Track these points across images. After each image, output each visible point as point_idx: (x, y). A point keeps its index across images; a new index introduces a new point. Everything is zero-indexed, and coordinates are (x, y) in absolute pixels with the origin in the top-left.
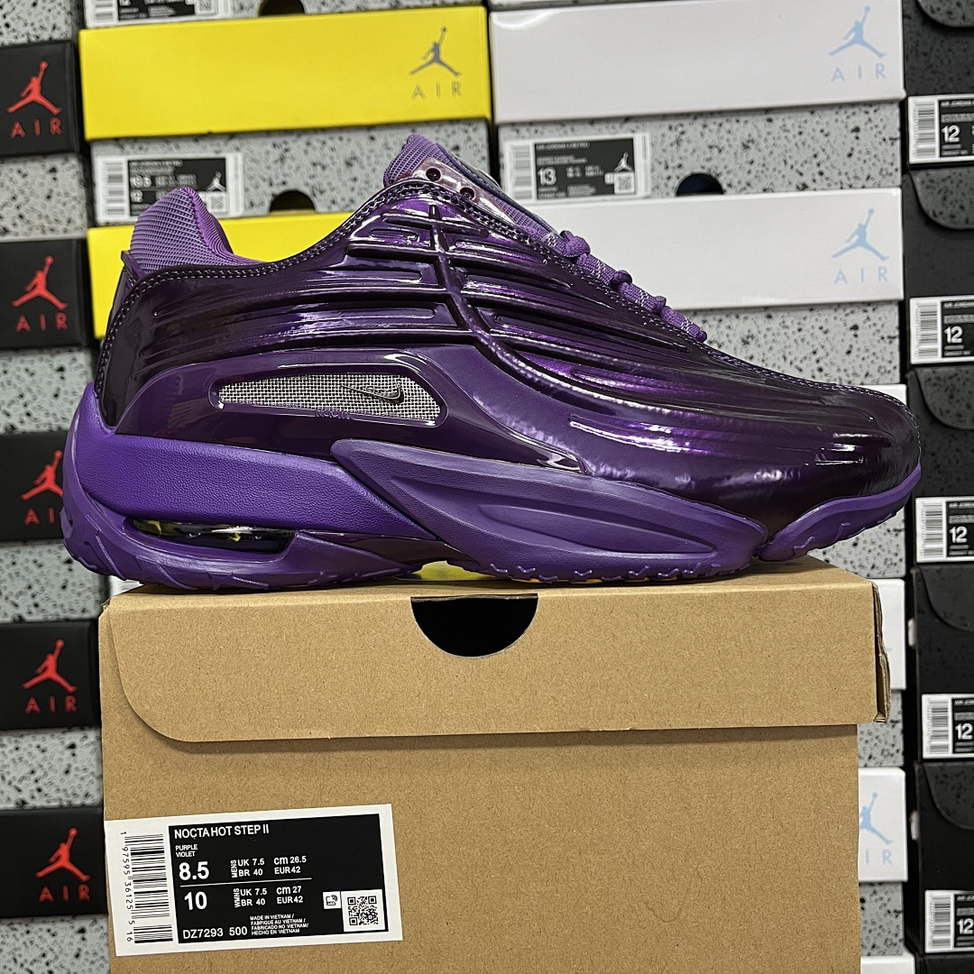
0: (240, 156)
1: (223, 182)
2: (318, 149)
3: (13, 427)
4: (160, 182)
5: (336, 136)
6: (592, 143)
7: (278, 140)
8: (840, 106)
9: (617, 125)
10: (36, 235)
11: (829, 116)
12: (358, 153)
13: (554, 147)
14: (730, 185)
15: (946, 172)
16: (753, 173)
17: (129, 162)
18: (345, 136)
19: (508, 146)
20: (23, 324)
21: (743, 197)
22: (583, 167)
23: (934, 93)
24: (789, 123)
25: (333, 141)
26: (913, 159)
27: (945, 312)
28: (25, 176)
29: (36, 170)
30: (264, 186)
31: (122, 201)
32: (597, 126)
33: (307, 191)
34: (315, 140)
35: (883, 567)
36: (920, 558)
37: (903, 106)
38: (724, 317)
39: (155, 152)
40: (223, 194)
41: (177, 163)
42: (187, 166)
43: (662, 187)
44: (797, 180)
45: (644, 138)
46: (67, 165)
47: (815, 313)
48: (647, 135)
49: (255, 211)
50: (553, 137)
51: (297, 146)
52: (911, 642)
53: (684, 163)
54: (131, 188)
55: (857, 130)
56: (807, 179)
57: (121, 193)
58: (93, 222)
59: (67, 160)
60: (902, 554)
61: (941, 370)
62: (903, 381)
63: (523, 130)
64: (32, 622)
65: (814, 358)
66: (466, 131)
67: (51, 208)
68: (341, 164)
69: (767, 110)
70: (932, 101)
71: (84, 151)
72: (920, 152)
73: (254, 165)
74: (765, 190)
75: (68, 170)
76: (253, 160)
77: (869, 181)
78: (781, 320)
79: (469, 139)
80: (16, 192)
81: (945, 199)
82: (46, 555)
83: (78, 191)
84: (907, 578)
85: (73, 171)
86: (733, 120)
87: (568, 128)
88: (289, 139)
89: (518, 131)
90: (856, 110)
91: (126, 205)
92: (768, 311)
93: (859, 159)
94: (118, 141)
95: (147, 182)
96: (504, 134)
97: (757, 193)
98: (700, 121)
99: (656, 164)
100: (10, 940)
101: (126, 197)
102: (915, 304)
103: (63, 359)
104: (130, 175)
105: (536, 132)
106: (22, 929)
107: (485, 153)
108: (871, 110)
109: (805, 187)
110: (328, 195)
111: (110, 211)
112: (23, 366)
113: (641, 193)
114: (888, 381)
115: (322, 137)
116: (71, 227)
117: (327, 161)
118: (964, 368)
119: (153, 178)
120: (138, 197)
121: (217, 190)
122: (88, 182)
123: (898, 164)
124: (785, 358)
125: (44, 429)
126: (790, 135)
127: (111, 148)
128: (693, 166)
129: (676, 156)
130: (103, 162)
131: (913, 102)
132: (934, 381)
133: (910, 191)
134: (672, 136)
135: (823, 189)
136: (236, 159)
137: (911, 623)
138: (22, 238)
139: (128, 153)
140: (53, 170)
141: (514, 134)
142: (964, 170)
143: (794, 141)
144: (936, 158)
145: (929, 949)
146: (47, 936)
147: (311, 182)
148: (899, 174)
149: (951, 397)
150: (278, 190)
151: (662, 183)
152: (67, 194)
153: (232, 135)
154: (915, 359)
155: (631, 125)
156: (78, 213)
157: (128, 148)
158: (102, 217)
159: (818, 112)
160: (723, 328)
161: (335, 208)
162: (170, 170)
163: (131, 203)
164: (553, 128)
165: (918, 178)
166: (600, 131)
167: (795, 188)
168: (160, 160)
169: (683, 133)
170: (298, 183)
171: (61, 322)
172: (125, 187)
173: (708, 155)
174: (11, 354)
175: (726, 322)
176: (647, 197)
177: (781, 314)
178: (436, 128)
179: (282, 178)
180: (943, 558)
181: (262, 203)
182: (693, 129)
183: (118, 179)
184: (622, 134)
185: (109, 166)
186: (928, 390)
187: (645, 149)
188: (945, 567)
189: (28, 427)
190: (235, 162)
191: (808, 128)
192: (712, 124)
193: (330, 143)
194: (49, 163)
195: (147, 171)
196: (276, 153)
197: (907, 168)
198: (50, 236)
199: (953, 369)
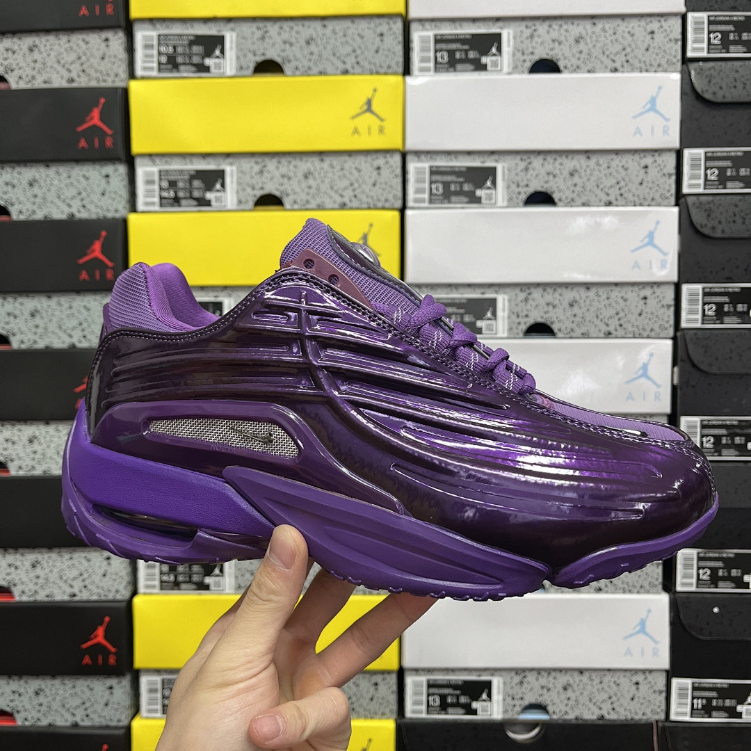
0: (234, 35)
1: (222, 52)
2: (287, 31)
3: (73, 215)
4: (180, 50)
5: (300, 23)
6: (474, 35)
7: (261, 24)
8: (641, 16)
9: (491, 24)
10: (93, 84)
11: (634, 23)
12: (314, 36)
13: (448, 37)
14: (565, 67)
15: (711, 64)
16: (582, 60)
17: (159, 36)
18: (307, 23)
19: (417, 35)
20: (83, 143)
21: (574, 75)
22: (466, 52)
23: (705, 10)
24: (607, 27)
25: (298, 27)
26: (690, 54)
27: (707, 159)
28: (87, 43)
29: (95, 39)
30: (250, 56)
31: (153, 62)
32: (478, 24)
33: (279, 60)
34: (286, 25)
35: (658, 330)
36: (684, 325)
37: (684, 18)
38: (558, 157)
39: (177, 29)
40: (222, 61)
41: (192, 38)
42: (198, 40)
43: (520, 67)
44: (611, 65)
45: (509, 34)
46: (116, 37)
47: (620, 157)
48: (511, 32)
49: (244, 72)
50: (447, 30)
51: (273, 29)
52: (676, 382)
53: (536, 51)
54: (160, 53)
55: (652, 33)
56: (618, 65)
57: (152, 56)
58: (132, 75)
59: (116, 33)
60: (672, 322)
61: (702, 198)
62: (677, 204)
63: (427, 25)
64: (81, 349)
65: (618, 187)
66: (388, 24)
67: (105, 66)
68: (303, 42)
69: (593, 17)
70: (703, 16)
71: (128, 27)
72: (694, 50)
73: (243, 41)
74: (589, 72)
75: (117, 40)
76: (244, 38)
77: (659, 68)
78: (596, 161)
79: (390, 29)
80: (81, 55)
81: (710, 81)
82: (92, 303)
83: (123, 55)
84: (674, 339)
85: (120, 41)
86: (569, 22)
87: (457, 24)
88: (269, 24)
89: (423, 26)
90: (652, 19)
91: (155, 65)
92: (588, 153)
93: (653, 52)
94: (152, 21)
95: (171, 50)
96: (414, 26)
97: (584, 72)
98: (547, 23)
99: (516, 52)
100: (58, 564)
101: (155, 59)
102: (687, 153)
103: (109, 169)
104: (159, 44)
105: (435, 26)
106: (67, 556)
107: (401, 38)
108: (662, 20)
109: (616, 70)
110: (294, 64)
111: (145, 69)
112: (81, 173)
113: (506, 69)
114: (667, 204)
115: (291, 24)
116: (117, 79)
117: (293, 40)
118: (718, 197)
119: (174, 48)
120: (164, 59)
121: (218, 57)
122: (130, 49)
123: (679, 56)
124: (598, 186)
125: (94, 217)
126: (608, 35)
127: (147, 25)
128: (541, 53)
129: (530, 45)
130: (140, 35)
131: (690, 16)
132: (698, 205)
133: (687, 76)
134: (527, 32)
135: (628, 72)
136: (231, 36)
137: (676, 369)
138: (83, 85)
139: (159, 30)
140: (107, 40)
141: (421, 27)
142: (723, 64)
143: (610, 38)
144: (704, 54)
145: (679, 588)
146: (84, 561)
147: (282, 54)
148: (680, 63)
149: (709, 216)
150: (260, 59)
151: (519, 64)
152: (115, 56)
153: (229, 20)
154: (685, 190)
155: (500, 24)
156: (122, 70)
157: (158, 26)
158: (139, 72)
159: (627, 19)
160: (557, 164)
161: (298, 73)
162: (186, 42)
163: (160, 63)
164: (447, 24)
165: (693, 68)
166: (479, 27)
167: (609, 70)
168: (181, 36)
169: (535, 30)
170: (273, 54)
171: (109, 142)
172: (155, 52)
173: (552, 46)
174: (73, 164)
175: (559, 160)
176: (509, 73)
177: (596, 156)
178: (368, 20)
179: (262, 51)
180: (699, 325)
181: (248, 68)
182: (542, 28)
183: (151, 47)
184: (494, 30)
185: (145, 38)
186: (693, 211)
187: (509, 40)
188: (700, 332)
189: (83, 215)
190: (230, 38)
191: (620, 30)
192: (555, 25)
193: (296, 28)
194: (104, 35)
195: (171, 42)
196: (259, 34)
197: (685, 61)
198: (103, 85)
199: (710, 198)
